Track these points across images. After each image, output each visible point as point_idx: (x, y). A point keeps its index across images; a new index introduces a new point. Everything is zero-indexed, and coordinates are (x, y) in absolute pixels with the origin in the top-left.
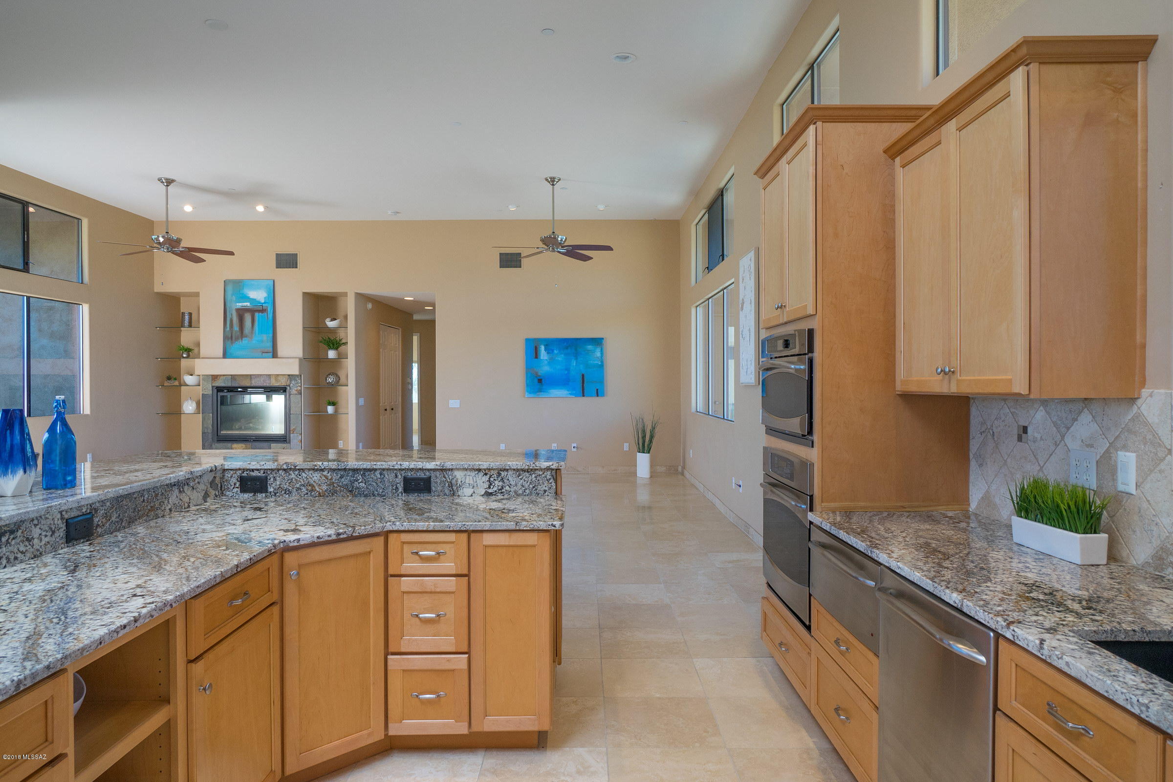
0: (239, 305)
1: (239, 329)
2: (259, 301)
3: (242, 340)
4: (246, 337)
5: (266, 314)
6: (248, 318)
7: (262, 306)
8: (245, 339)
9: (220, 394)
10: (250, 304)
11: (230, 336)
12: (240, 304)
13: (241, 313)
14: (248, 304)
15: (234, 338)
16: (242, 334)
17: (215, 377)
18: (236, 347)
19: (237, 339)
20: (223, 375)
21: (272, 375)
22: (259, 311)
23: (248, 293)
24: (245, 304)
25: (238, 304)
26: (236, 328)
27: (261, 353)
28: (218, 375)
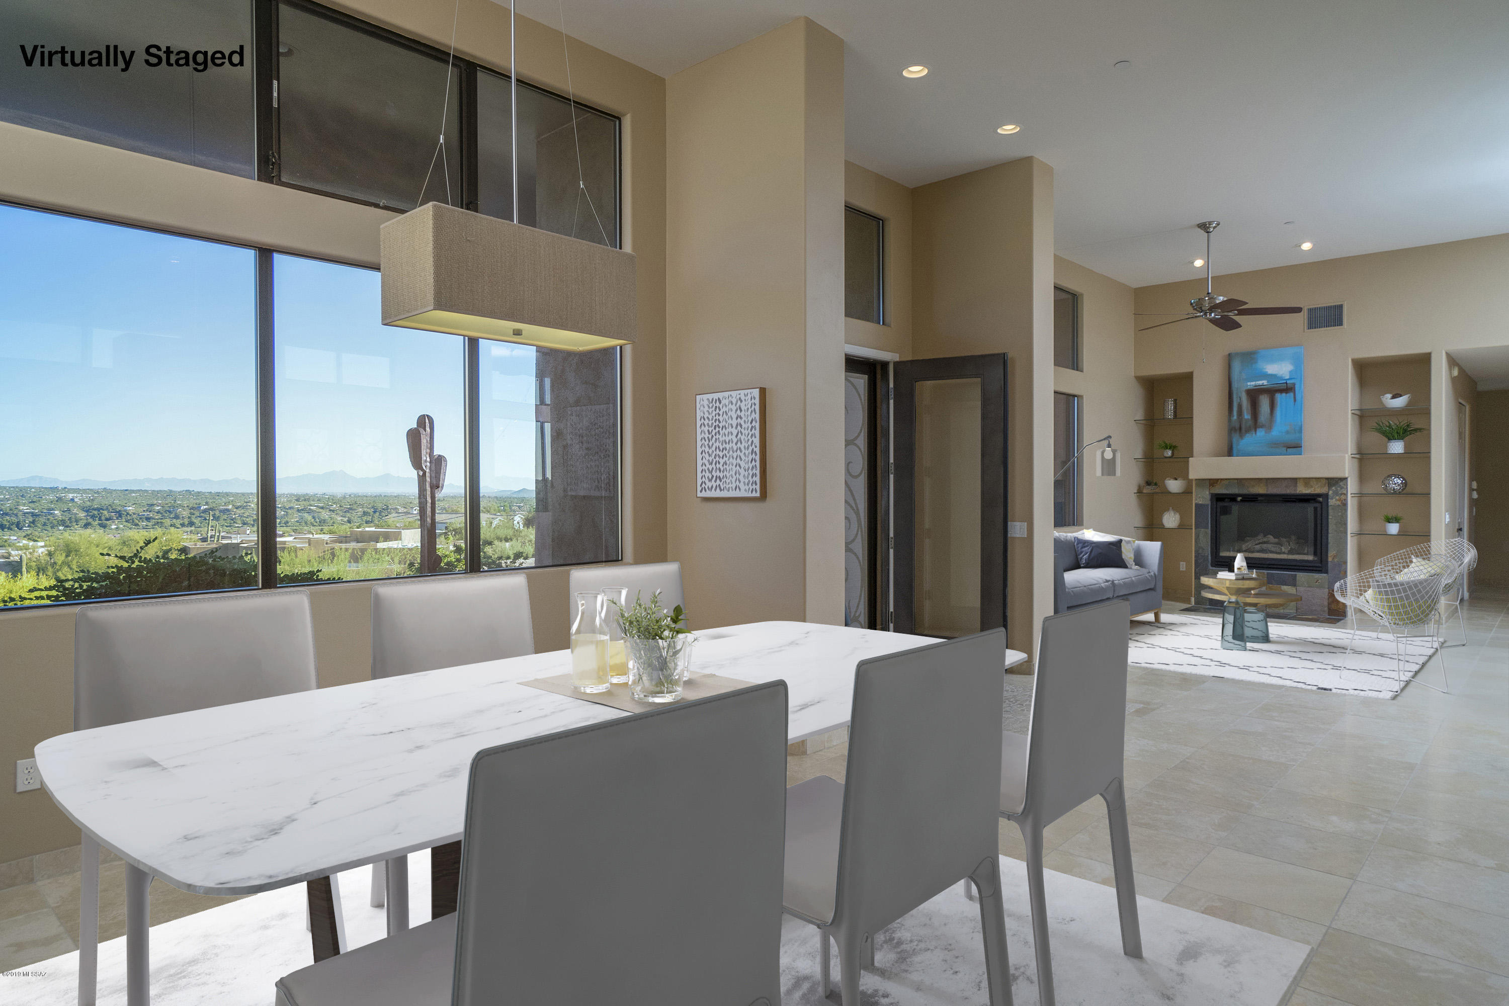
0: (1251, 384)
1: (1251, 417)
2: (1282, 377)
3: (1256, 431)
4: (1262, 426)
5: (1292, 394)
6: (1264, 402)
7: (1286, 383)
8: (1261, 429)
9: (1220, 504)
10: (1268, 382)
11: (1237, 426)
12: (1253, 383)
13: (1254, 395)
14: (1265, 382)
15: (1243, 429)
16: (1255, 424)
17: (1213, 482)
18: (1248, 441)
19: (1248, 430)
20: (1226, 479)
21: (1300, 478)
22: (1281, 391)
23: (1265, 367)
24: (1260, 383)
25: (1249, 384)
26: (1247, 416)
27: (1285, 448)
28: (1218, 479)
